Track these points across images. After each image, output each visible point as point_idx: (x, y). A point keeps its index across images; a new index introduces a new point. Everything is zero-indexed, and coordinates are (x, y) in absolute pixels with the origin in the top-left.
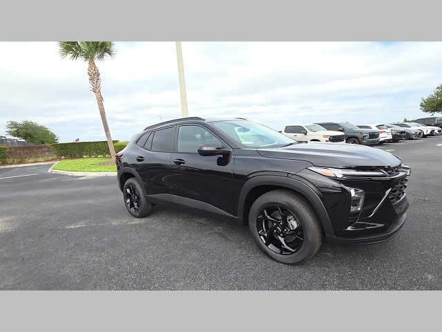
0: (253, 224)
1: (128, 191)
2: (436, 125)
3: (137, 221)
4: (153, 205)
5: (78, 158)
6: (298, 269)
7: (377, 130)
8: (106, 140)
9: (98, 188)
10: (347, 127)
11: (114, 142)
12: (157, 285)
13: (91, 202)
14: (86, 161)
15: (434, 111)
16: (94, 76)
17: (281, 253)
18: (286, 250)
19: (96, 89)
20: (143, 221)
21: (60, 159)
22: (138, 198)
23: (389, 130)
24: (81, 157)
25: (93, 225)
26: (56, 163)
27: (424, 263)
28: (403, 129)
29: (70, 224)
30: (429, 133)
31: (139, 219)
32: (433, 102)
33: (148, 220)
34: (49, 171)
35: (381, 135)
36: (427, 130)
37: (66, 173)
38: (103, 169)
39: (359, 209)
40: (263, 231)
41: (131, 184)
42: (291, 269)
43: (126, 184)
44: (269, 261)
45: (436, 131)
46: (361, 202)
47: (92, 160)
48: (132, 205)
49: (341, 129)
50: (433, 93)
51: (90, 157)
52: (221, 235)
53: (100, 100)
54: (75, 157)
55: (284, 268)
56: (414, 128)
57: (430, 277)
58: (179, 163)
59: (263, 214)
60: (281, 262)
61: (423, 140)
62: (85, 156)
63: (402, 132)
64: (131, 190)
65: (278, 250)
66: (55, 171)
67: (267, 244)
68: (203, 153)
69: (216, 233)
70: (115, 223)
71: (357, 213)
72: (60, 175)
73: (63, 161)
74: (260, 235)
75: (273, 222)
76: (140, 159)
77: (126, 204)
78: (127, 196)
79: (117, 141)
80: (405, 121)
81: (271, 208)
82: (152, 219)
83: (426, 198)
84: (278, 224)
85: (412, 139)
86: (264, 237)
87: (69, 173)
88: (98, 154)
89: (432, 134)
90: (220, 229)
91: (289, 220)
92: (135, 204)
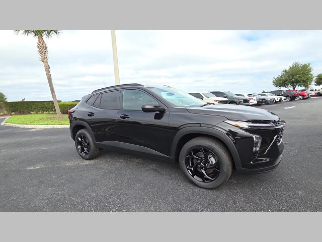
0: (182, 162)
1: (80, 139)
2: (282, 95)
3: (87, 162)
4: (100, 149)
5: (26, 114)
6: (215, 192)
7: (248, 97)
8: (52, 100)
9: (48, 137)
10: (229, 95)
11: (59, 101)
12: (114, 210)
13: (44, 148)
14: (34, 116)
15: (281, 86)
16: (43, 49)
17: (203, 182)
18: (207, 179)
19: (44, 59)
20: (92, 162)
21: (11, 115)
22: (88, 144)
23: (255, 98)
24: (29, 113)
25: (50, 166)
26: (8, 118)
27: (294, 184)
28: (263, 97)
29: (31, 166)
30: (278, 100)
31: (88, 161)
32: (281, 80)
33: (96, 161)
34: (2, 124)
35: (250, 101)
36: (277, 98)
37: (18, 125)
38: (49, 123)
39: (258, 149)
40: (190, 166)
41: (82, 134)
42: (211, 192)
43: (78, 133)
44: (194, 188)
45: (283, 99)
46: (259, 144)
47: (39, 116)
48: (83, 150)
49: (225, 96)
50: (280, 75)
51: (37, 113)
52: (155, 170)
53: (48, 68)
54: (24, 113)
55: (206, 191)
56: (270, 97)
57: (300, 192)
58: (124, 118)
59: (190, 155)
60: (203, 188)
61: (275, 105)
62: (32, 113)
63: (263, 99)
64: (81, 139)
65: (201, 180)
66: (7, 124)
67: (193, 176)
68: (145, 110)
69: (151, 169)
70: (68, 164)
71: (256, 152)
72: (12, 127)
73: (14, 116)
74: (188, 169)
75: (198, 159)
76: (91, 114)
77: (78, 149)
78: (79, 143)
79: (60, 101)
80: (264, 92)
81: (196, 150)
82: (99, 160)
83: (286, 142)
84: (201, 161)
85: (269, 104)
86: (191, 171)
87: (21, 126)
88: (43, 111)
89: (280, 101)
90: (153, 166)
91: (210, 158)
92: (85, 149)
